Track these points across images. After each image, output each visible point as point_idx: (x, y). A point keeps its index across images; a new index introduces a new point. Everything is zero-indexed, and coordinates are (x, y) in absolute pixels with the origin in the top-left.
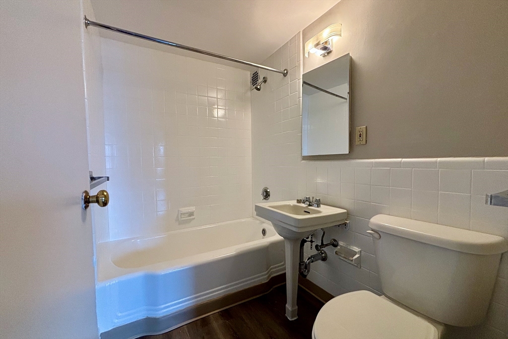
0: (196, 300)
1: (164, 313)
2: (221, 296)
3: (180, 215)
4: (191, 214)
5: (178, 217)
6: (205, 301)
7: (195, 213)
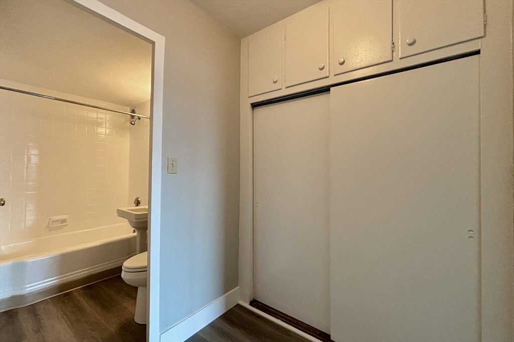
0: (60, 280)
1: (29, 290)
2: (85, 276)
3: (51, 223)
4: (64, 221)
5: (49, 224)
6: (69, 280)
7: (68, 220)
